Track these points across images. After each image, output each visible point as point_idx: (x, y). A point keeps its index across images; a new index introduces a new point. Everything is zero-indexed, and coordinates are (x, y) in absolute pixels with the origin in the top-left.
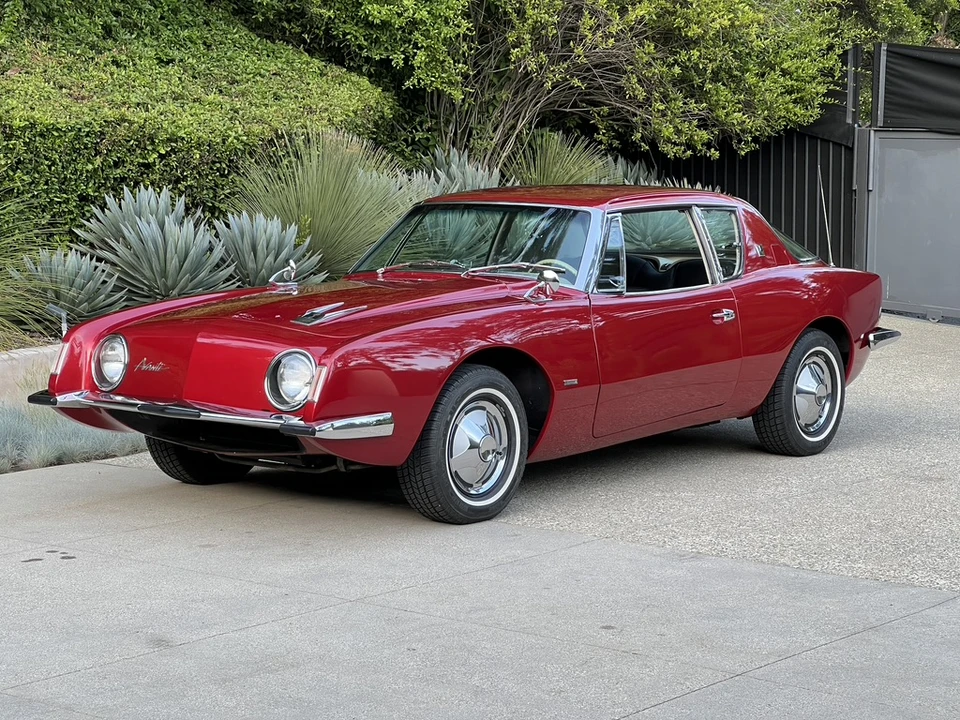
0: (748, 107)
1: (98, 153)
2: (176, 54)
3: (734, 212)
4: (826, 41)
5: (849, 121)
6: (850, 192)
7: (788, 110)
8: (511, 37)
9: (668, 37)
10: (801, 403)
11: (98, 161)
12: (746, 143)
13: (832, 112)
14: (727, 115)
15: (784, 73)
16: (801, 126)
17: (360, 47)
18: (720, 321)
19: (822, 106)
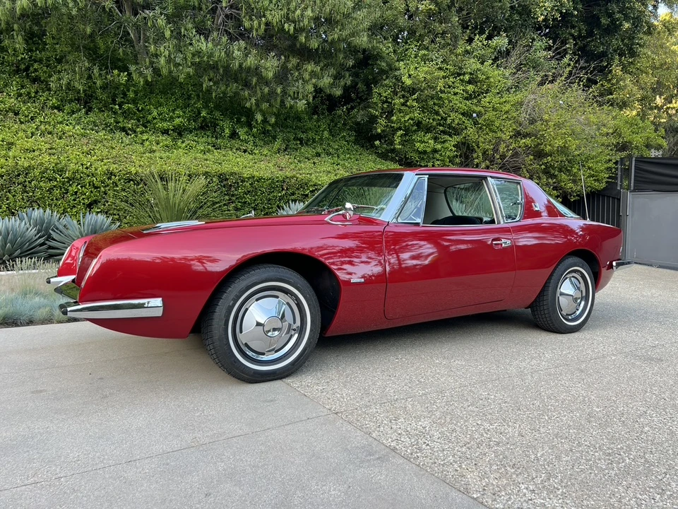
0: (574, 182)
1: (283, 189)
2: (341, 162)
3: (519, 183)
4: (608, 157)
5: (619, 188)
6: (619, 216)
7: (591, 184)
8: (475, 155)
9: (539, 155)
10: (563, 300)
11: (284, 192)
12: (574, 196)
13: (611, 185)
14: (565, 185)
15: (589, 168)
16: (597, 190)
17: (417, 161)
18: (500, 246)
19: (607, 182)
